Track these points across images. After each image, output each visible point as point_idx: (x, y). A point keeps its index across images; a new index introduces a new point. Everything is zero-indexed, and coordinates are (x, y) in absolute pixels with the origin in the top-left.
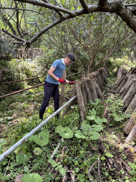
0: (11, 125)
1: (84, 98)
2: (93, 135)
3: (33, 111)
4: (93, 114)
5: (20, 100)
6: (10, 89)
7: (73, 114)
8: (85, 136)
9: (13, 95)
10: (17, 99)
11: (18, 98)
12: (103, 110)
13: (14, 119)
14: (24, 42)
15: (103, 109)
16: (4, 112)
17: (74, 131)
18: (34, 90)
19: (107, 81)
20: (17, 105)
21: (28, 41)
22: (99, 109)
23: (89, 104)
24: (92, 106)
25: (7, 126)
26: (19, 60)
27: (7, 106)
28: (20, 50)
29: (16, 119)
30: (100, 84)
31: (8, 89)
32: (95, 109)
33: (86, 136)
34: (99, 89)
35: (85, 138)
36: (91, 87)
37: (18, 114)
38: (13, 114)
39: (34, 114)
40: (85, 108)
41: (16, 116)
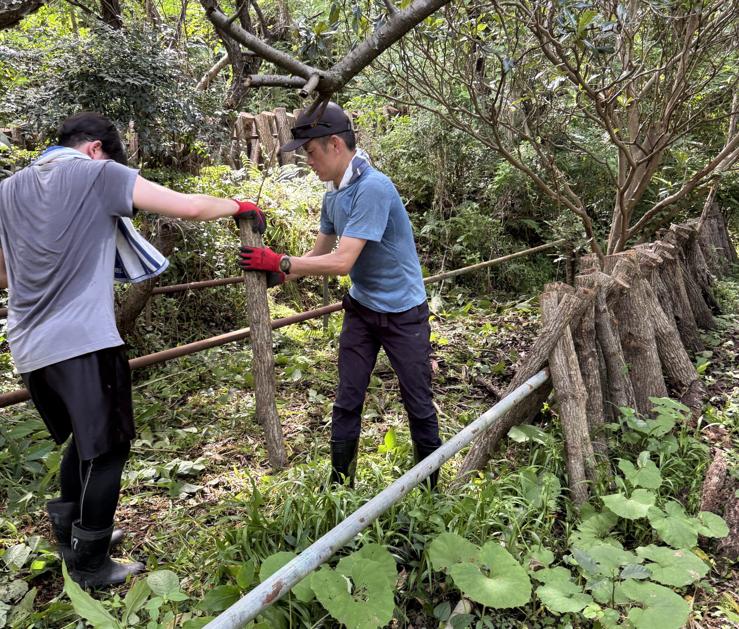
0: (195, 504)
1: (589, 391)
2: (647, 602)
3: (300, 439)
4: (638, 487)
5: (238, 377)
6: (189, 319)
7: (521, 475)
8: (598, 607)
9: (204, 352)
10: (221, 373)
11: (226, 367)
12: (699, 468)
13: (211, 470)
14: (306, 76)
15: (702, 459)
16: (160, 435)
17: (531, 572)
18: (308, 329)
19: (723, 297)
20: (224, 400)
21: (327, 74)
22: (678, 461)
23: (615, 427)
24: (636, 435)
25: (174, 505)
26: (239, 173)
27: (173, 401)
28: (244, 120)
29: (219, 473)
30: (680, 316)
31: (180, 317)
32: (654, 457)
33: (603, 606)
34: (677, 342)
35: (601, 614)
36: (634, 330)
37: (229, 446)
38: (204, 444)
39: (308, 458)
40: (594, 445)
41: (219, 458)
